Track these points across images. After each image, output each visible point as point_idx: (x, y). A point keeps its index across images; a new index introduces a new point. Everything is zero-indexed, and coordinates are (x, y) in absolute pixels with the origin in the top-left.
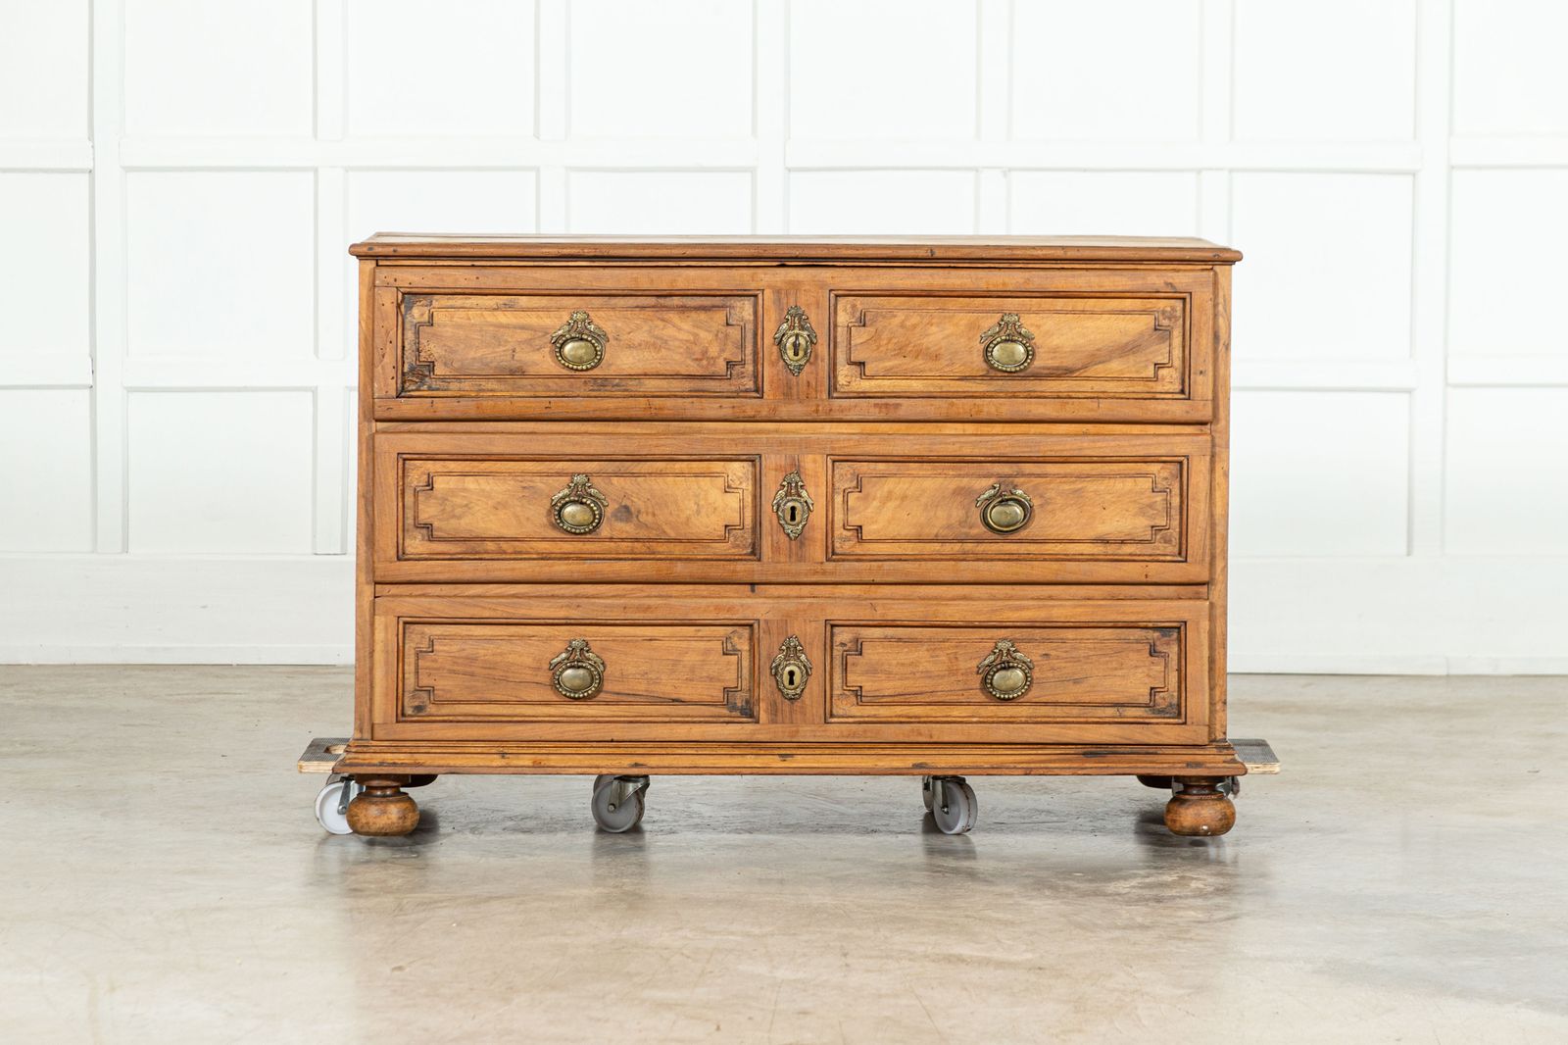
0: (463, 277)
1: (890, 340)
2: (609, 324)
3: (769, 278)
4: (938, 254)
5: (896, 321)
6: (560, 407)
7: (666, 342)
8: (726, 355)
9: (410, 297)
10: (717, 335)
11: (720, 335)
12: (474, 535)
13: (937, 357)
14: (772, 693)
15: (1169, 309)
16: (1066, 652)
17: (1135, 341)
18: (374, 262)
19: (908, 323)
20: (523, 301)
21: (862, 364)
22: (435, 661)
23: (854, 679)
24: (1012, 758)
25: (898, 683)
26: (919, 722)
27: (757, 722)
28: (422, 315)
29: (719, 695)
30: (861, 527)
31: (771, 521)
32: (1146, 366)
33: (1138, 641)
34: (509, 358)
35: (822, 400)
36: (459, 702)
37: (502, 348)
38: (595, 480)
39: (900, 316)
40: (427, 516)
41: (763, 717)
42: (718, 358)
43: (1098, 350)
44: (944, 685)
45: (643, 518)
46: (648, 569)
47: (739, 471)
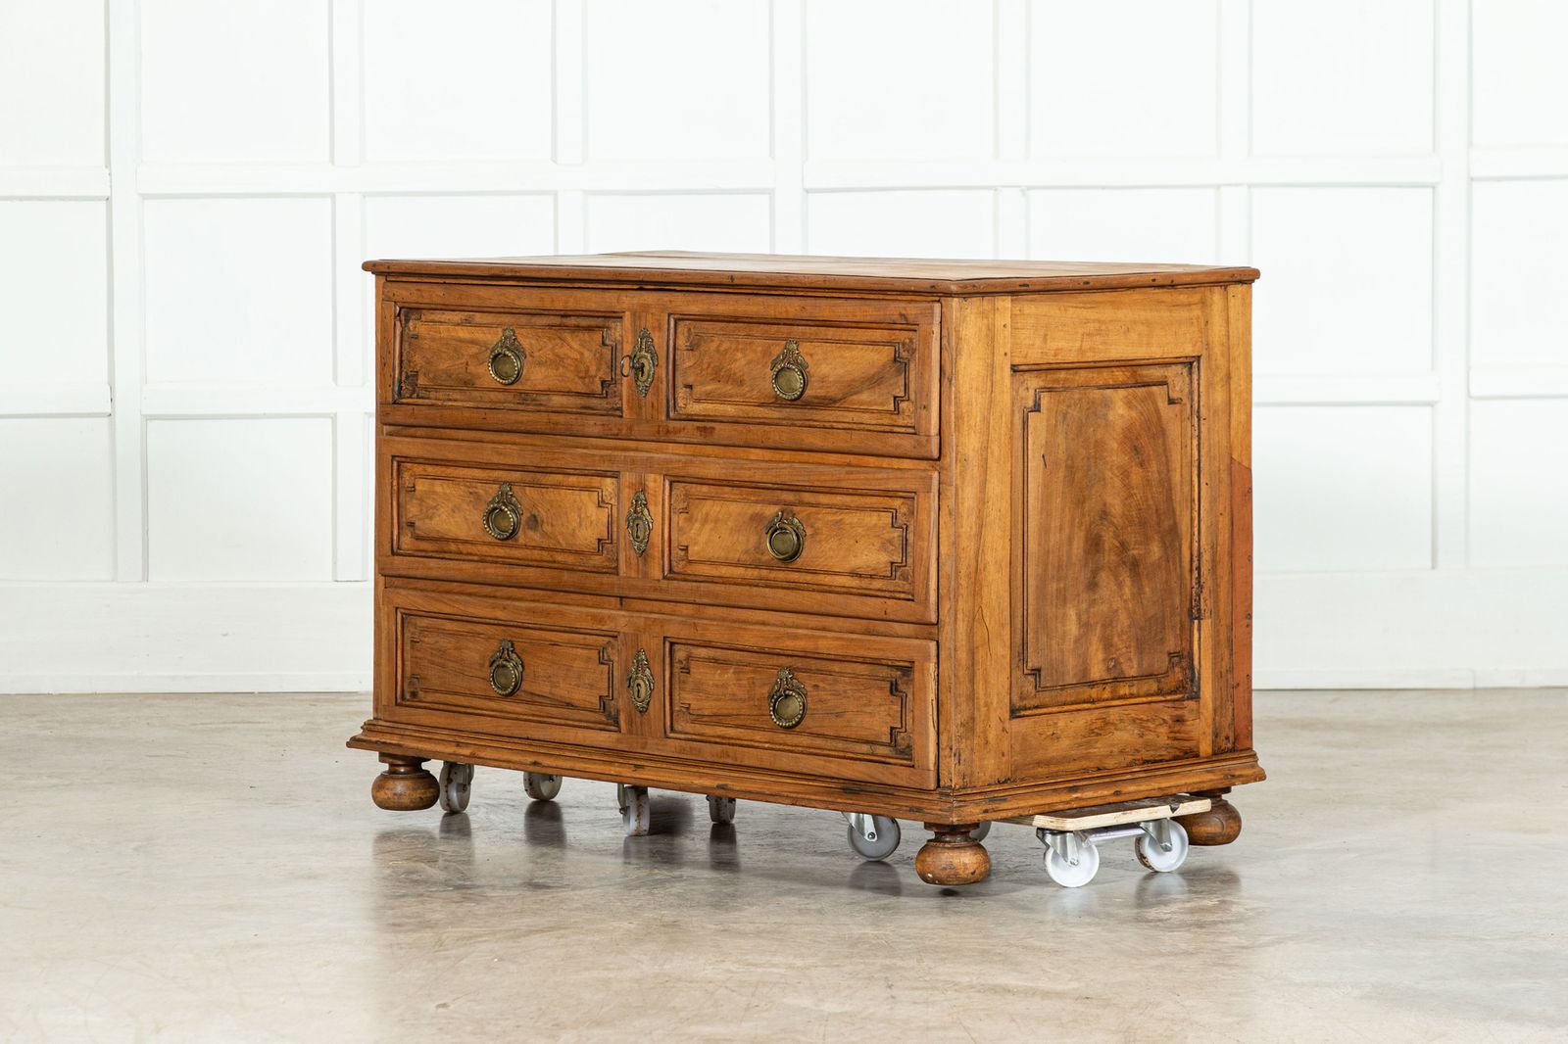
0: (436, 295)
1: (709, 365)
2: (527, 341)
3: (630, 301)
4: (736, 282)
5: (714, 345)
6: (491, 418)
7: (563, 360)
8: (600, 374)
9: (407, 311)
10: (595, 355)
11: (598, 355)
12: (441, 535)
13: (741, 383)
14: (628, 704)
15: (907, 340)
16: (831, 684)
17: (879, 372)
18: (385, 279)
19: (722, 349)
20: (479, 318)
21: (693, 387)
22: (422, 651)
23: (686, 697)
24: (790, 787)
25: (714, 704)
26: (729, 745)
27: (620, 732)
28: (414, 328)
29: (597, 702)
30: (688, 547)
31: (624, 537)
32: (888, 399)
33: (881, 679)
34: (464, 370)
35: (662, 421)
36: (434, 690)
37: (460, 362)
38: (514, 489)
39: (717, 341)
40: (412, 515)
41: (623, 726)
42: (595, 376)
43: (851, 380)
44: (745, 708)
45: (545, 528)
46: (546, 576)
47: (608, 486)
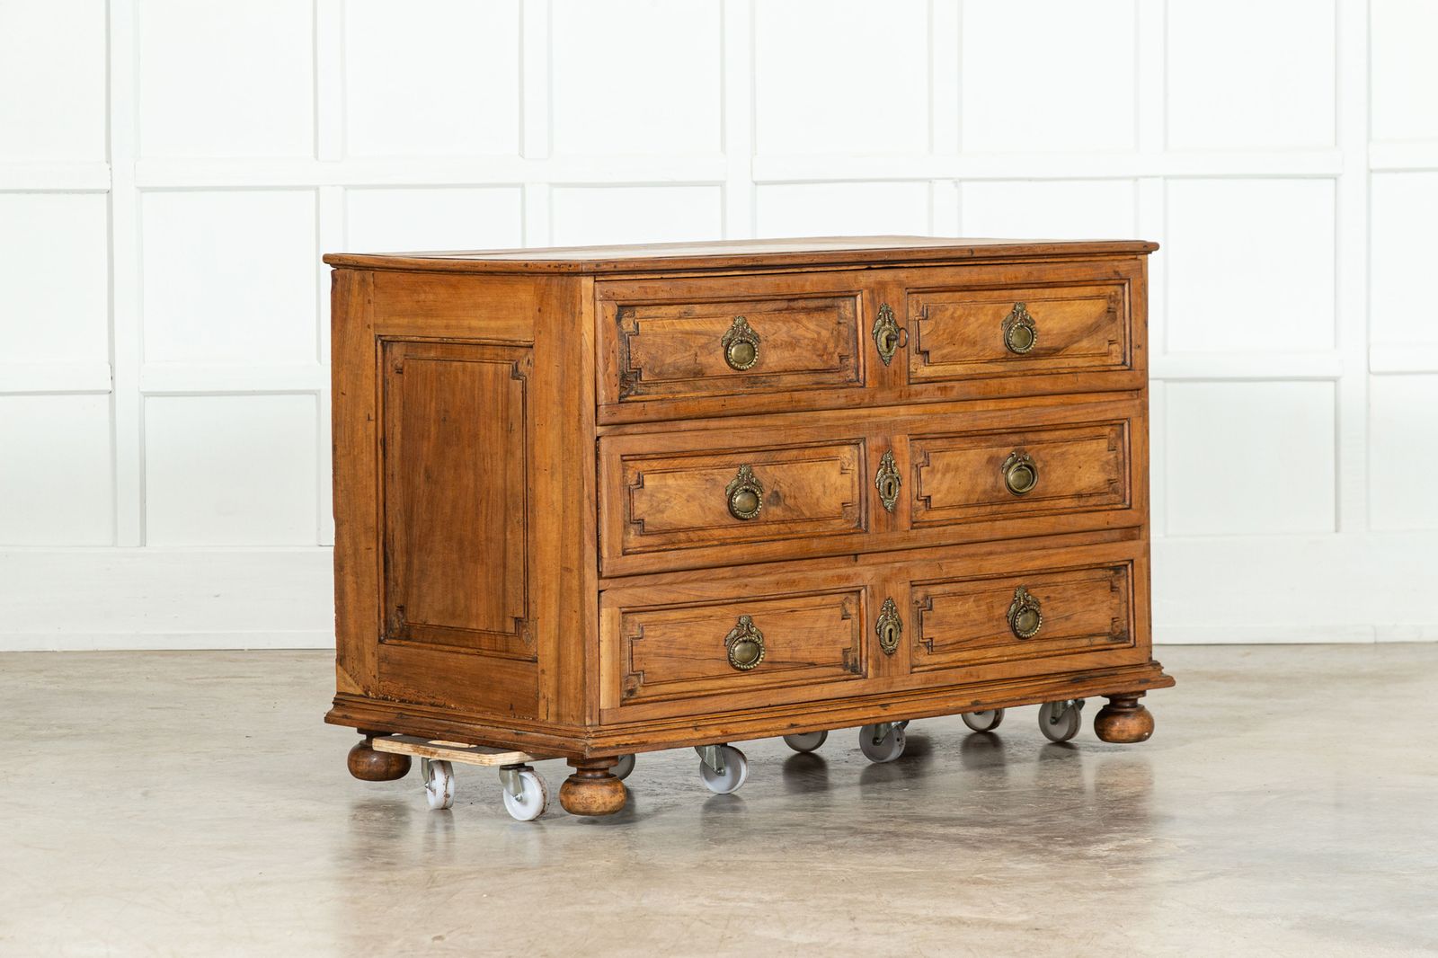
0: (662, 289)
1: (944, 330)
2: (760, 327)
3: (868, 278)
4: (976, 255)
5: (948, 313)
6: (733, 404)
7: (798, 341)
8: (839, 350)
9: (625, 308)
10: (832, 333)
11: (835, 333)
12: (673, 527)
13: (975, 344)
14: (877, 650)
15: (1113, 293)
16: (1060, 593)
17: (1096, 322)
18: (593, 278)
19: (956, 315)
20: (698, 309)
21: (927, 353)
22: (644, 646)
23: (929, 632)
24: (1028, 690)
25: (956, 632)
26: (970, 666)
27: (865, 677)
28: (629, 325)
29: (839, 655)
30: (929, 497)
31: (874, 496)
32: (1104, 343)
33: (1102, 580)
34: (692, 362)
35: (904, 386)
36: (661, 683)
37: (688, 353)
38: (756, 469)
39: (951, 307)
40: (640, 512)
41: (871, 673)
42: (834, 353)
43: (1074, 331)
44: (986, 630)
45: (790, 502)
46: (793, 547)
47: (847, 453)
